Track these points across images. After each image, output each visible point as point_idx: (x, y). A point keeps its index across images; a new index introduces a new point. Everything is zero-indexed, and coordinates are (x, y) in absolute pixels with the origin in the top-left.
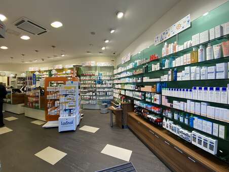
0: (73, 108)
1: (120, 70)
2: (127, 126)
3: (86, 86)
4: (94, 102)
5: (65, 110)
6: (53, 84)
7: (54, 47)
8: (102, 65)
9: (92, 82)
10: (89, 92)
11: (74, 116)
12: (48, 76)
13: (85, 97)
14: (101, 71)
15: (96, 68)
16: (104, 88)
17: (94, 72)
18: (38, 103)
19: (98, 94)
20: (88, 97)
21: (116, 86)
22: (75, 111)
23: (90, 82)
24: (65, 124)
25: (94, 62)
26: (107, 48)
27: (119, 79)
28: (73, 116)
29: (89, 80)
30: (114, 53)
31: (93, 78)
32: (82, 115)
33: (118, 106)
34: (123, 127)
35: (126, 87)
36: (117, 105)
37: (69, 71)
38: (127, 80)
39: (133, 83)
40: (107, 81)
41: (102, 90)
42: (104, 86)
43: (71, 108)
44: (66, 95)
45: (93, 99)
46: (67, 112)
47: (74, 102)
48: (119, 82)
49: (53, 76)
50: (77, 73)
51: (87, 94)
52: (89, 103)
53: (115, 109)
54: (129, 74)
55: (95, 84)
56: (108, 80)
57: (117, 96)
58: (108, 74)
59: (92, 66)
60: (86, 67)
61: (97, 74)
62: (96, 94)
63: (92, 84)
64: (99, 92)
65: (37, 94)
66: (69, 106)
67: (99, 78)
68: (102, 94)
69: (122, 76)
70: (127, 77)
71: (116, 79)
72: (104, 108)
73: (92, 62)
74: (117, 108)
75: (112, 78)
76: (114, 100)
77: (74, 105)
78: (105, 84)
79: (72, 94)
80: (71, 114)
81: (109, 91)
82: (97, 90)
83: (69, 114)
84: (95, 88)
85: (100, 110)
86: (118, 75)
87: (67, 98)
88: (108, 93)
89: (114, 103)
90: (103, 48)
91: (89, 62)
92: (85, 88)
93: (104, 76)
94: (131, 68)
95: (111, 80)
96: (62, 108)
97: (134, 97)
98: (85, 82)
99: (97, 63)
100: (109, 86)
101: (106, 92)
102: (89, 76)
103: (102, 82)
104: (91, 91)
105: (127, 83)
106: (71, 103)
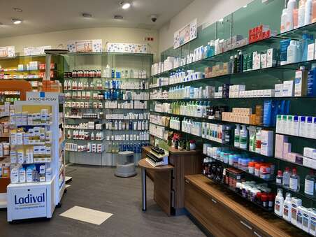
0: (46, 160)
1: (168, 65)
2: (185, 209)
3: (79, 104)
4: (99, 147)
5: (25, 166)
8: (123, 51)
9: (95, 95)
10: (86, 120)
11: (50, 183)
13: (75, 133)
14: (118, 66)
15: (104, 57)
16: (126, 111)
17: (99, 68)
19: (108, 125)
20: (82, 133)
21: (159, 108)
22: (49, 170)
23: (89, 94)
24: (24, 201)
25: (100, 41)
27: (166, 88)
28: (46, 183)
29: (86, 90)
30: (154, 20)
31: (97, 83)
32: (67, 178)
33: (161, 160)
34: (173, 212)
35: (184, 110)
36: (160, 156)
37: (33, 65)
38: (187, 92)
39: (202, 101)
40: (134, 94)
41: (121, 117)
42: (126, 106)
43: (40, 161)
44: (27, 128)
45: (96, 140)
46: (30, 170)
47: (48, 145)
50: (55, 71)
51: (81, 126)
52: (86, 150)
53: (153, 165)
54: (193, 75)
55: (103, 100)
56: (137, 91)
57: (159, 132)
58: (136, 74)
59: (94, 51)
60: (79, 54)
61: (106, 73)
62: (104, 126)
63: (96, 99)
64: (112, 121)
66: (34, 157)
67: (114, 83)
68: (121, 126)
69: (173, 80)
70: (186, 84)
71: (157, 88)
72: (126, 163)
73: (95, 42)
74: (158, 164)
75: (146, 85)
76: (152, 142)
77: (47, 153)
78: (129, 101)
79: (43, 126)
80: (41, 175)
81: (138, 120)
82: (108, 116)
83: (34, 176)
84: (101, 110)
85: (115, 167)
86: (162, 79)
87: (29, 134)
88: (135, 125)
89: (151, 152)
90: (126, 6)
91: (87, 41)
92: (74, 110)
93: (127, 80)
94: (197, 59)
95: (144, 90)
96: (17, 161)
97: (203, 136)
98: (74, 94)
99: (109, 45)
100: (139, 106)
101: (131, 123)
102: (86, 80)
103: (121, 95)
104: (91, 119)
105: (186, 101)
106: (40, 148)
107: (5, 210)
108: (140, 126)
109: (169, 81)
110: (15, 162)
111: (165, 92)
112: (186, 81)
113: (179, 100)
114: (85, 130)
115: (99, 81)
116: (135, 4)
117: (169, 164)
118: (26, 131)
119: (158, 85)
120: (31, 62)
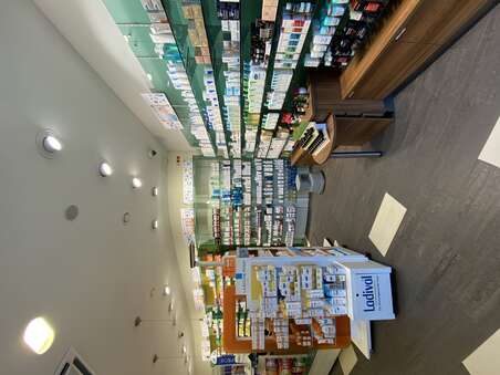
0: (319, 274)
1: (201, 133)
3: (247, 230)
4: (290, 210)
5: (327, 297)
6: (241, 309)
7: (137, 322)
8: (191, 188)
9: (237, 215)
10: (262, 223)
11: (348, 271)
12: (222, 321)
13: (276, 233)
14: (208, 193)
15: (198, 206)
16: (254, 184)
17: (210, 211)
18: (295, 360)
19: (268, 201)
20: (276, 227)
21: (250, 147)
22: (330, 270)
23: (236, 221)
24: (370, 300)
25: (183, 211)
26: (134, 172)
27: (228, 134)
28: (347, 274)
29: (232, 224)
30: (154, 153)
31: (225, 213)
33: (321, 132)
35: (254, 107)
36: (316, 134)
37: (209, 273)
38: (232, 102)
40: (236, 176)
41: (259, 189)
42: (248, 183)
43: (320, 281)
44: (280, 297)
45: (284, 214)
46: (332, 293)
47: (301, 272)
48: (236, 137)
49: (221, 309)
50: (214, 254)
51: (269, 228)
52: (293, 223)
53: (327, 142)
54: (210, 93)
55: (243, 207)
56: (233, 172)
57: (278, 145)
58: (215, 173)
59: (192, 216)
60: (196, 231)
61: (215, 204)
62: (269, 206)
63: (242, 214)
64: (263, 198)
65: (270, 364)
66: (315, 288)
67: (225, 196)
68: (269, 189)
69: (218, 126)
70: (222, 104)
71: (229, 148)
72: (309, 182)
73: (183, 216)
74: (326, 136)
75: (227, 162)
76: (287, 155)
77: (311, 273)
78: (243, 181)
79: (278, 277)
80: (338, 279)
81: (262, 171)
82: (259, 202)
83: (339, 288)
84: (252, 208)
85: (310, 194)
86: (218, 141)
87: (288, 294)
88: (268, 174)
89: (306, 149)
90: (137, 183)
91: (183, 223)
92: (253, 234)
93: (221, 183)
94: (187, 82)
95: (231, 166)
96: (320, 308)
97: (294, 66)
98: (237, 235)
99: (185, 201)
100: (247, 170)
101: (265, 179)
102: (222, 223)
103: (236, 189)
104: (262, 218)
105: (243, 102)
106: (304, 281)
107: (372, 323)
108: (268, 170)
109: (220, 132)
110: (321, 312)
111: (232, 137)
112: (217, 103)
113: (242, 116)
114: (273, 224)
115: (223, 211)
116: (134, 173)
117: (325, 122)
118: (284, 297)
119: (225, 148)
120: (207, 275)
